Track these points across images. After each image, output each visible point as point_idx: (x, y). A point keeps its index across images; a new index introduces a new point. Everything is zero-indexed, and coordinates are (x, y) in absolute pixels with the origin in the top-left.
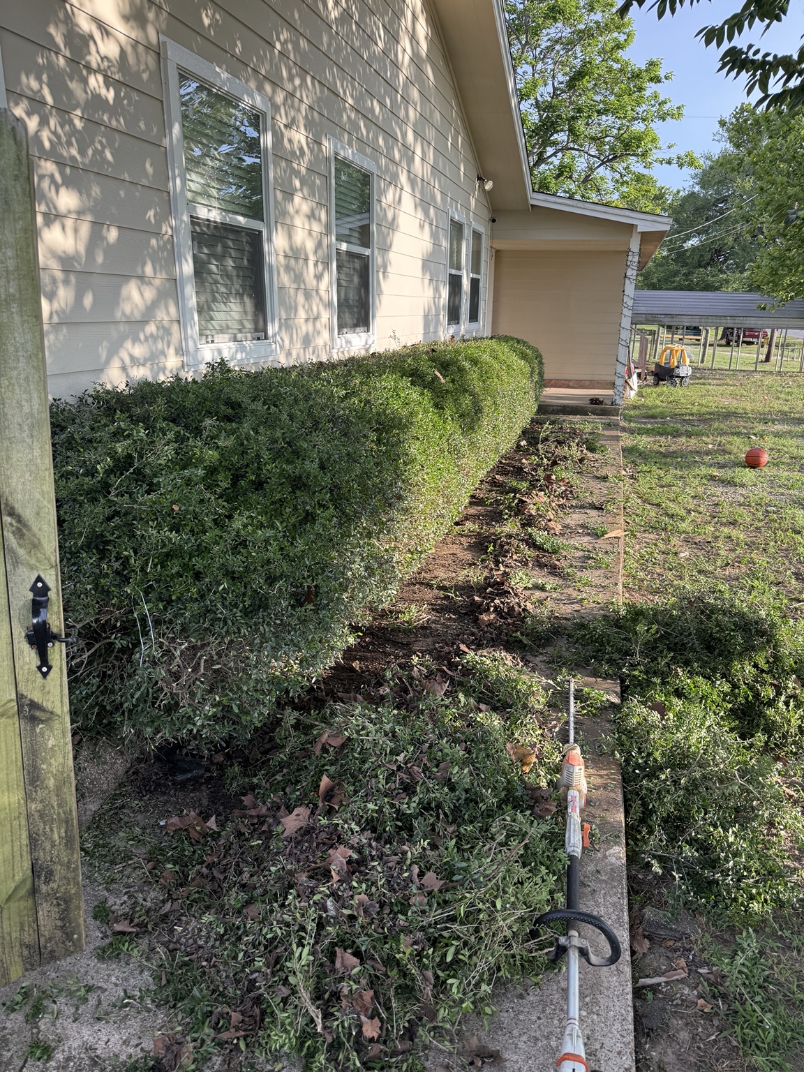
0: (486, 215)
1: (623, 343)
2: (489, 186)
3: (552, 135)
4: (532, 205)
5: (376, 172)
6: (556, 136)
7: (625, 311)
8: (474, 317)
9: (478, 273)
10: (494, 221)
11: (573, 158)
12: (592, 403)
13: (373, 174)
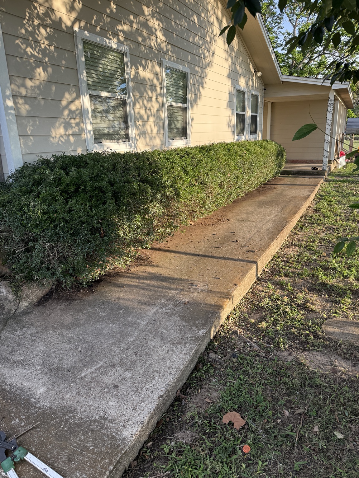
0: (262, 88)
1: (326, 141)
2: (259, 74)
3: (315, 48)
4: (283, 81)
5: (189, 72)
6: (317, 48)
7: (327, 127)
8: (254, 132)
9: (256, 112)
10: (265, 89)
11: (326, 58)
12: (313, 170)
13: (188, 73)
